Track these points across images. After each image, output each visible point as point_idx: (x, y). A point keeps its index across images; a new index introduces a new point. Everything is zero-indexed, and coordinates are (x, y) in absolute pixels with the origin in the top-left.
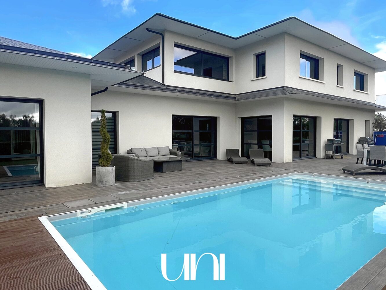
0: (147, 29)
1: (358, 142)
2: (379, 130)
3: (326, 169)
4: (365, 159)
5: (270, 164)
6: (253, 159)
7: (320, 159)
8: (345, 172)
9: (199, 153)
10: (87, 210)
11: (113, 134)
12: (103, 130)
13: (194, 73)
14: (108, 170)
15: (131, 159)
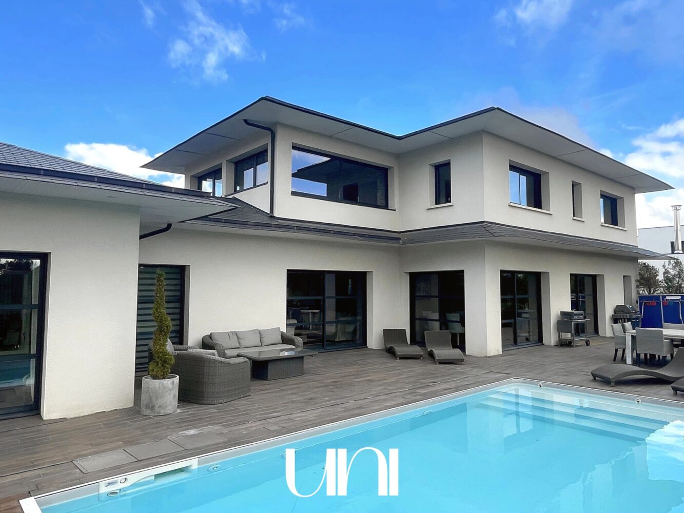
0: (246, 121)
1: (613, 314)
2: (647, 293)
3: (563, 370)
4: (628, 351)
5: (462, 360)
6: (431, 350)
7: (550, 347)
8: (597, 378)
9: (335, 334)
10: (120, 478)
11: (177, 317)
12: (159, 310)
13: (326, 196)
14: (165, 385)
15: (209, 360)
